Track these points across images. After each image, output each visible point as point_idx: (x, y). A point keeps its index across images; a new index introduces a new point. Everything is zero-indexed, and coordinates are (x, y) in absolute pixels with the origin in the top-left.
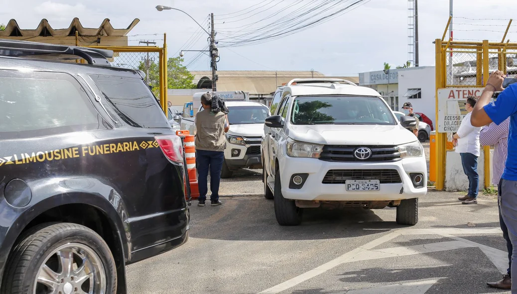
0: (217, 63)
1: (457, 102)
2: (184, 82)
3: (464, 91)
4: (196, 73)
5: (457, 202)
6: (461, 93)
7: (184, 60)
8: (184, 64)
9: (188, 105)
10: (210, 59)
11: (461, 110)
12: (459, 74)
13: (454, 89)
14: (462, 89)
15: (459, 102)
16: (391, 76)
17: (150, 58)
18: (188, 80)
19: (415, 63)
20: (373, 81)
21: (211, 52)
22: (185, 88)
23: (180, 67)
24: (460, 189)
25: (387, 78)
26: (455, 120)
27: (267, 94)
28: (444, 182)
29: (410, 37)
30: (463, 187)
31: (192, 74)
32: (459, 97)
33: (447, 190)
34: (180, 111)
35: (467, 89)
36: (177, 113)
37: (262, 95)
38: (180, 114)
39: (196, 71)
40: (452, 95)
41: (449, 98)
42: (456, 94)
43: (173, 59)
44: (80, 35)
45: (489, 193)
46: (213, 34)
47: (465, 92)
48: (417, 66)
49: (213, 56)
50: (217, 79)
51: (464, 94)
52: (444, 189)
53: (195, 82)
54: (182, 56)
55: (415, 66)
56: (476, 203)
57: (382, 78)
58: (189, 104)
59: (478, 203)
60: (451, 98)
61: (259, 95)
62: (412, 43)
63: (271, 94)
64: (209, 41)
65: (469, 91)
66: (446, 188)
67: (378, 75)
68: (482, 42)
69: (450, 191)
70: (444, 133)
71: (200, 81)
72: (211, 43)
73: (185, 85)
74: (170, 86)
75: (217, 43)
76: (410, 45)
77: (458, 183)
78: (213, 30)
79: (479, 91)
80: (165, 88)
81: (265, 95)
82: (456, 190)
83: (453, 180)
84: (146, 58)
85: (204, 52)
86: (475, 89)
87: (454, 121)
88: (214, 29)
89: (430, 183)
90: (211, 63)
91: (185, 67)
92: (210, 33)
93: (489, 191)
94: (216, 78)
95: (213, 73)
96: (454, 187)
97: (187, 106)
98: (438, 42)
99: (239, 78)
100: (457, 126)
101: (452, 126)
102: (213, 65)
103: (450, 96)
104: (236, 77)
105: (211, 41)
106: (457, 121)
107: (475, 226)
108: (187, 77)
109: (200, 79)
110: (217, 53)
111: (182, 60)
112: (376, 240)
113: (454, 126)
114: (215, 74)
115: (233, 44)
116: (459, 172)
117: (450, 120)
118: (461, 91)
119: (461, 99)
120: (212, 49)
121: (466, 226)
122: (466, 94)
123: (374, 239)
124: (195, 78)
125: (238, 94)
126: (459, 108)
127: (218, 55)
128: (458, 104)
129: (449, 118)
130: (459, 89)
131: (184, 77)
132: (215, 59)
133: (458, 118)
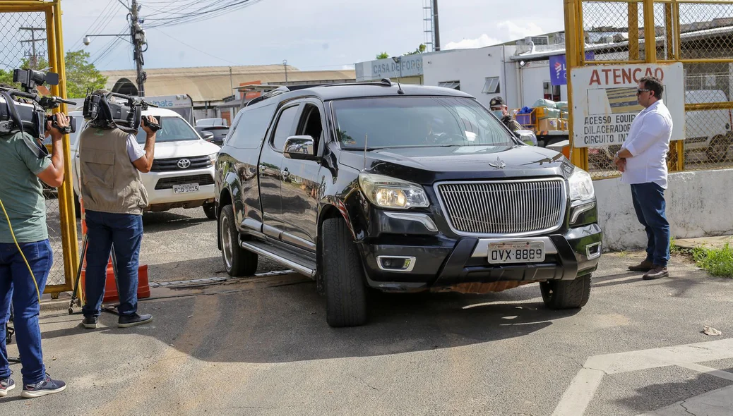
0: (143, 53)
1: (605, 91)
2: (91, 87)
3: (614, 71)
4: (109, 74)
6: (611, 75)
7: (90, 54)
8: (90, 60)
10: (132, 48)
11: (611, 105)
12: (518, 57)
13: (599, 69)
14: (612, 67)
15: (608, 90)
16: (403, 66)
17: (37, 53)
18: (98, 85)
19: (434, 46)
20: (377, 74)
21: (134, 36)
23: (84, 64)
24: (614, 247)
25: (399, 68)
26: (603, 124)
27: (217, 101)
29: (426, 8)
30: (620, 243)
31: (104, 75)
32: (607, 82)
35: (620, 67)
37: (210, 102)
39: (110, 71)
40: (595, 78)
41: (591, 84)
42: (602, 76)
43: (73, 53)
46: (134, 9)
47: (617, 73)
48: (437, 50)
49: (137, 43)
50: (145, 79)
51: (615, 76)
53: (109, 86)
54: (87, 44)
55: (434, 50)
56: (667, 276)
57: (390, 69)
60: (593, 84)
61: (206, 102)
62: (429, 17)
63: (224, 99)
64: (129, 20)
65: (623, 70)
67: (383, 65)
70: (584, 148)
71: (117, 85)
72: (133, 22)
74: (71, 94)
75: (143, 22)
76: (426, 20)
78: (134, 2)
79: (640, 70)
81: (214, 101)
82: (608, 250)
84: (31, 52)
85: (123, 37)
86: (633, 67)
87: (601, 125)
90: (135, 53)
91: (92, 65)
92: (131, 7)
94: (142, 78)
95: (139, 69)
99: (174, 78)
100: (605, 134)
101: (598, 134)
102: (138, 57)
103: (592, 81)
104: (169, 77)
105: (132, 19)
106: (605, 125)
107: (720, 333)
108: (96, 79)
109: (116, 81)
110: (143, 38)
111: (87, 55)
112: (565, 395)
113: (602, 134)
114: (141, 71)
115: (168, 22)
116: (612, 216)
117: (593, 125)
118: (610, 70)
119: (611, 85)
120: (135, 31)
121: (702, 334)
122: (619, 76)
123: (560, 395)
124: (108, 80)
125: (182, 99)
126: (608, 102)
127: (145, 41)
128: (606, 94)
129: (593, 120)
130: (606, 68)
131: (92, 80)
132: (140, 47)
133: (608, 120)
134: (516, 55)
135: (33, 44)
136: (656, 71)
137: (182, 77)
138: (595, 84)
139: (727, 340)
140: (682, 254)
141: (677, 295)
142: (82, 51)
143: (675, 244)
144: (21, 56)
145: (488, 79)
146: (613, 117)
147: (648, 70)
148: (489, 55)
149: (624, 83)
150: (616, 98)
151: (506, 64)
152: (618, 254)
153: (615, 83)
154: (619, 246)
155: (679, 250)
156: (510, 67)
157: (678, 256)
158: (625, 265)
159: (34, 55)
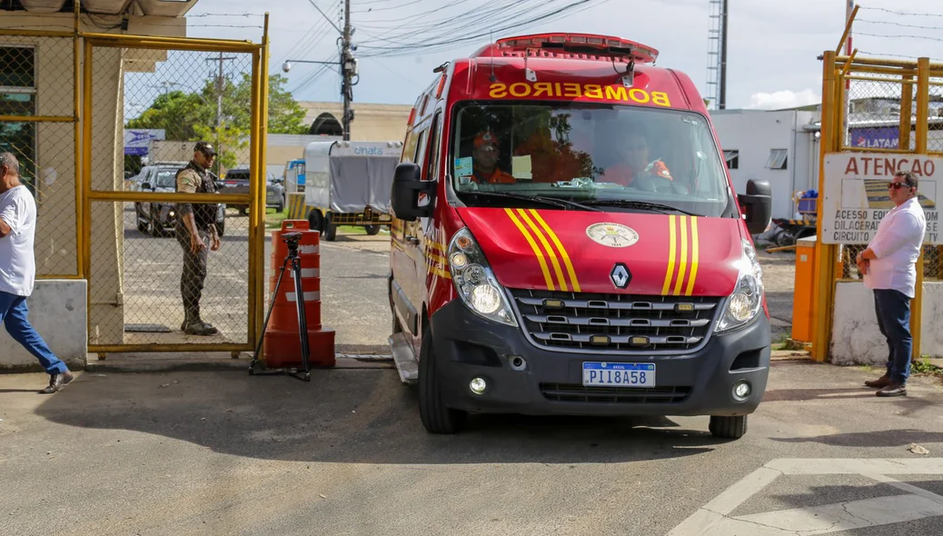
0: (353, 87)
1: (863, 182)
2: (286, 121)
3: (876, 160)
4: (307, 106)
5: (863, 389)
6: (871, 164)
7: (289, 81)
8: (286, 88)
9: (294, 164)
10: (339, 79)
11: (870, 199)
12: (811, 127)
13: (858, 156)
14: (873, 156)
15: (867, 182)
17: (225, 72)
18: (294, 119)
21: (343, 66)
22: (287, 132)
23: (280, 92)
24: (860, 360)
26: (857, 220)
28: (829, 344)
29: (712, 53)
30: (867, 356)
31: (303, 107)
32: (866, 173)
33: (834, 360)
34: (279, 176)
35: (883, 156)
36: (272, 178)
38: (279, 181)
39: (310, 103)
40: (852, 167)
41: (846, 173)
42: (861, 165)
44: (83, 10)
45: (921, 371)
46: (347, 33)
47: (879, 163)
48: (722, 108)
49: (347, 74)
50: (352, 118)
51: (876, 166)
52: (828, 359)
53: (308, 121)
54: (286, 71)
55: (718, 108)
58: (295, 162)
59: (909, 394)
60: (849, 173)
62: (715, 65)
64: (340, 45)
65: (887, 161)
66: (831, 357)
68: (915, 61)
69: (839, 364)
70: (832, 245)
71: (317, 121)
72: (344, 48)
73: (288, 127)
75: (355, 49)
76: (711, 68)
77: (856, 347)
78: (347, 24)
79: (906, 161)
80: (262, 131)
82: (852, 363)
83: (848, 341)
84: (218, 73)
85: (330, 65)
86: (898, 157)
87: (855, 221)
88: (351, 22)
89: (793, 344)
90: (343, 86)
91: (289, 93)
92: (342, 30)
93: (920, 367)
94: (349, 117)
95: (346, 106)
96: (848, 356)
97: (292, 166)
98: (827, 57)
99: (388, 118)
100: (859, 231)
101: (851, 231)
102: (346, 91)
103: (848, 170)
104: (383, 116)
105: (343, 44)
106: (860, 221)
107: (927, 452)
108: (292, 112)
109: (316, 116)
110: (354, 69)
111: (285, 81)
112: (733, 487)
113: (855, 231)
114: (348, 109)
115: (386, 52)
116: (860, 324)
117: (846, 219)
118: (871, 159)
119: (871, 176)
120: (346, 59)
121: (909, 452)
122: (881, 166)
123: (727, 486)
124: (307, 114)
125: (394, 147)
126: (864, 196)
127: (356, 72)
128: (864, 186)
129: (845, 214)
130: (868, 156)
131: (287, 112)
132: (350, 79)
133: (863, 215)
134: (811, 123)
135: (221, 63)
136: (926, 164)
137: (399, 116)
138: (852, 174)
139: (931, 459)
140: (936, 375)
141: (904, 414)
142: (279, 76)
143: (932, 363)
144: (205, 76)
145: (774, 151)
146: (870, 213)
147: (917, 161)
148: (777, 121)
149: (886, 174)
150: (875, 190)
151: (798, 134)
152: (862, 368)
153: (876, 173)
154: (866, 360)
155: (934, 370)
156: (802, 138)
157: (931, 376)
158: (863, 379)
159: (220, 77)
